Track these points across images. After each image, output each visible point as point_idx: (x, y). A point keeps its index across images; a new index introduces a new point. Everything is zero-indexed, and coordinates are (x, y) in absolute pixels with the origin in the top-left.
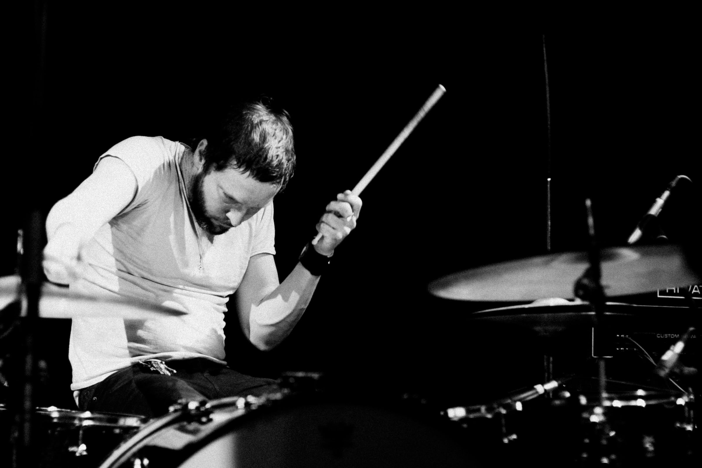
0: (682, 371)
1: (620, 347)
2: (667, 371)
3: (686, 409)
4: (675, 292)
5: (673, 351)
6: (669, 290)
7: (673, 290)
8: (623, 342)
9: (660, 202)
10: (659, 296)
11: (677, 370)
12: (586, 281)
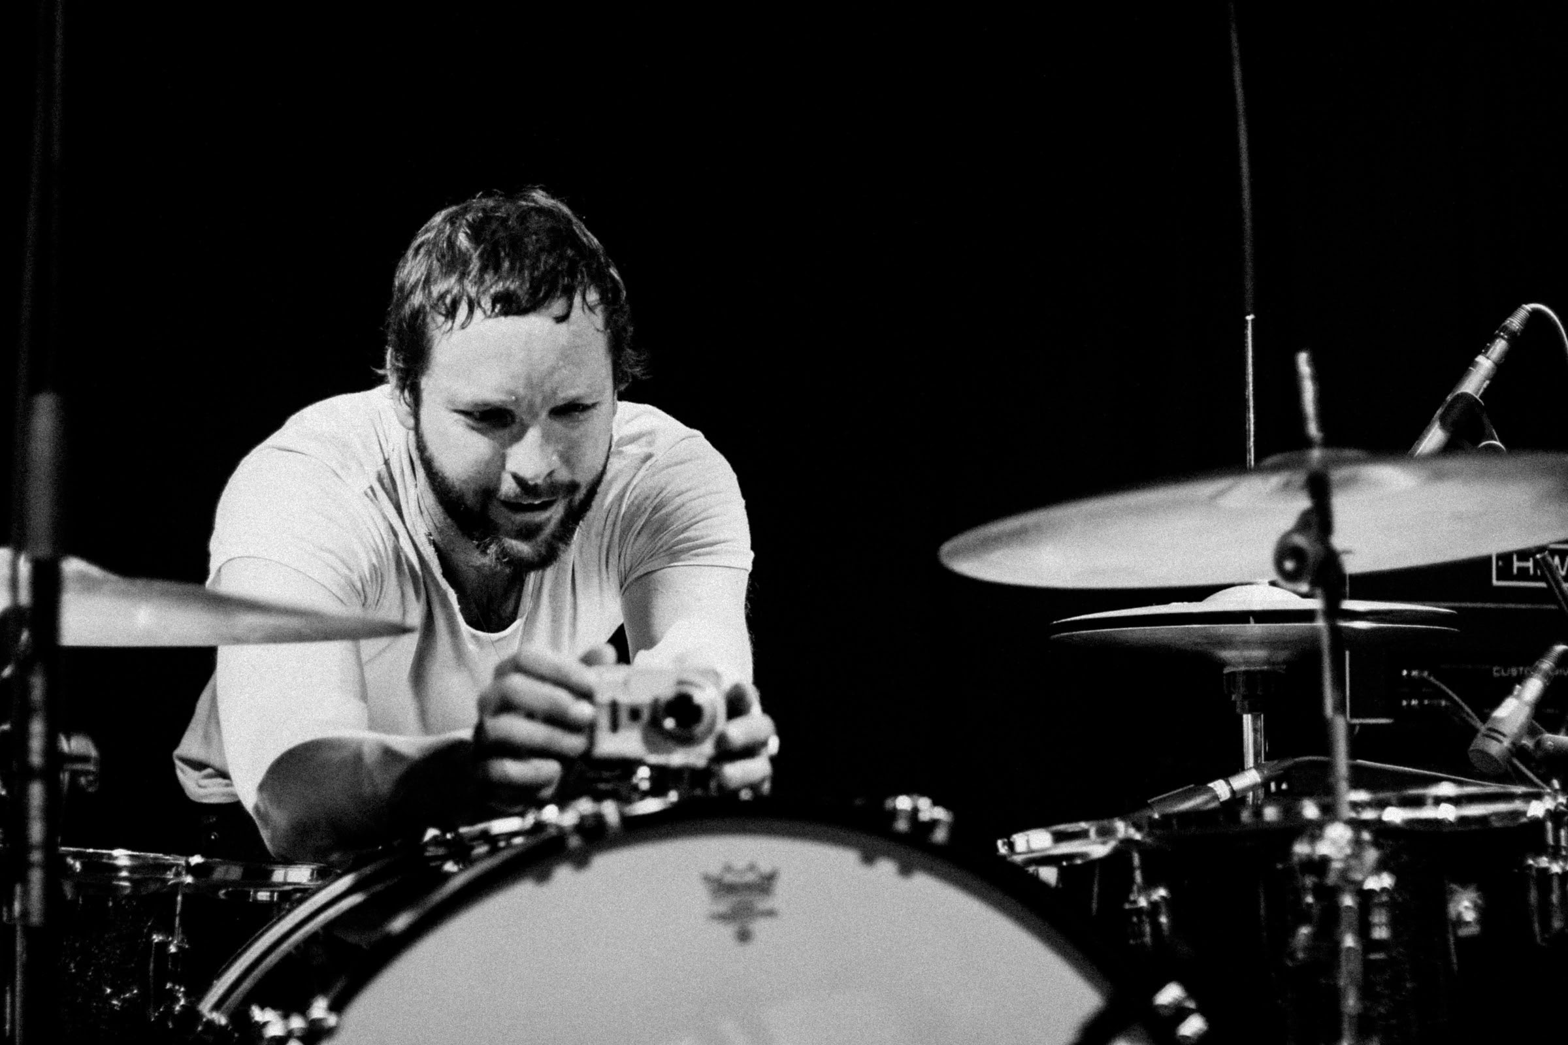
0: (1538, 744)
1: (1409, 699)
2: (1506, 743)
3: (1549, 825)
4: (1532, 572)
5: (1518, 697)
6: (1519, 569)
7: (1528, 569)
8: (1416, 688)
9: (1485, 364)
10: (1495, 582)
11: (1528, 742)
12: (1300, 540)
